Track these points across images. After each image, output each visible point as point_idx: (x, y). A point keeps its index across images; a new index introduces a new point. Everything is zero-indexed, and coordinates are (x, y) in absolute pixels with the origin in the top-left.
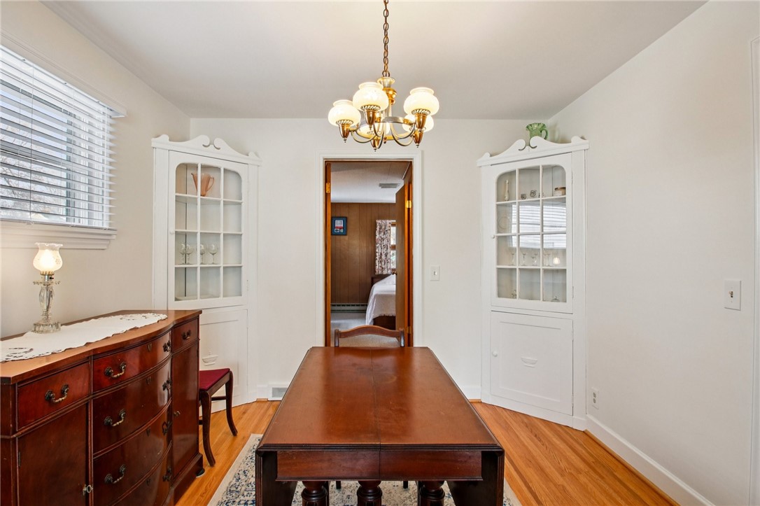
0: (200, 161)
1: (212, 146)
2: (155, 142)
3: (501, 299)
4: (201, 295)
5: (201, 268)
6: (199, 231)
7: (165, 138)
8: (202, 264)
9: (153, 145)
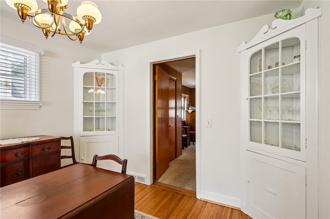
0: (94, 71)
1: (100, 64)
2: (74, 65)
3: (252, 143)
4: (95, 129)
5: (95, 118)
6: (94, 102)
7: (79, 62)
8: (96, 116)
9: (73, 66)
